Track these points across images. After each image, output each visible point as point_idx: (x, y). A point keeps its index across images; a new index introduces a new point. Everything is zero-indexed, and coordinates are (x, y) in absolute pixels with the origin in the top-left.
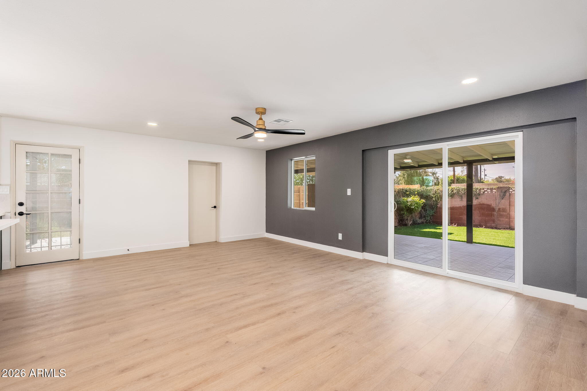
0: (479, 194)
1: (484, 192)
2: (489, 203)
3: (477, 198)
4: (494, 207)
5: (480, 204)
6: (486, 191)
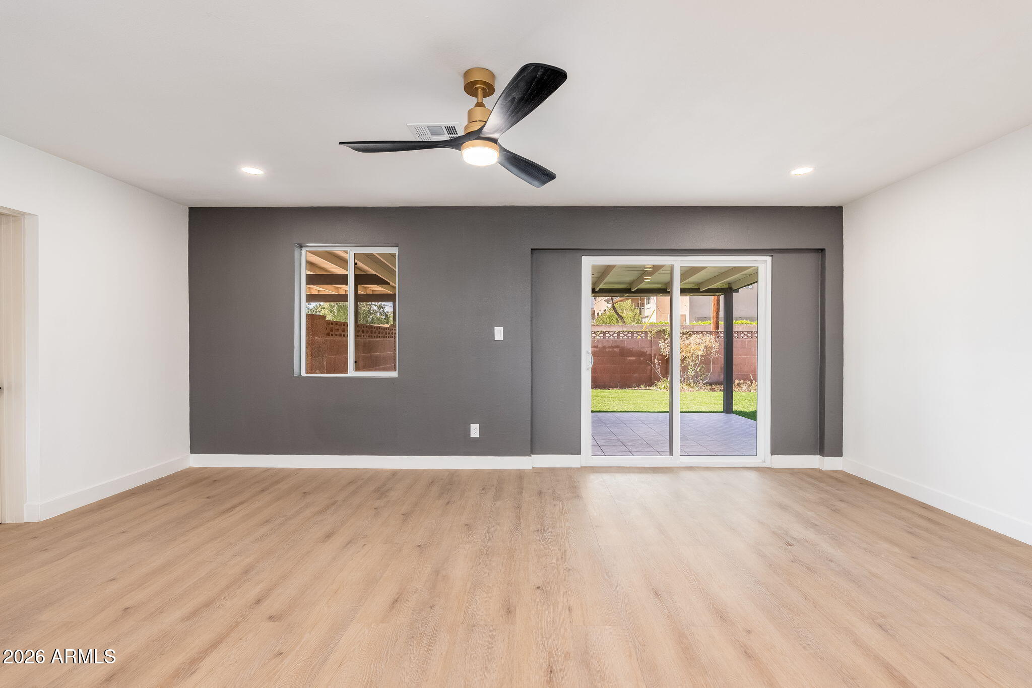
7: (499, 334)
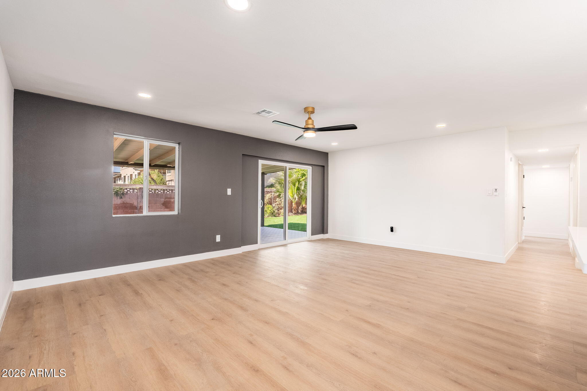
0: (123, 194)
1: (127, 192)
2: (131, 202)
3: (121, 198)
4: (136, 206)
5: (124, 203)
6: (129, 191)
7: (229, 192)
